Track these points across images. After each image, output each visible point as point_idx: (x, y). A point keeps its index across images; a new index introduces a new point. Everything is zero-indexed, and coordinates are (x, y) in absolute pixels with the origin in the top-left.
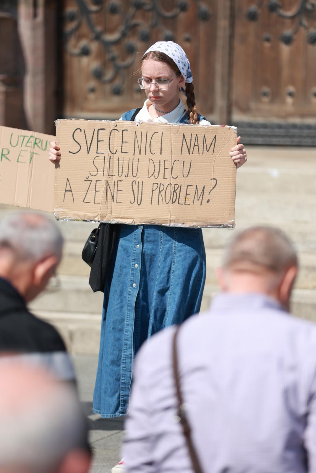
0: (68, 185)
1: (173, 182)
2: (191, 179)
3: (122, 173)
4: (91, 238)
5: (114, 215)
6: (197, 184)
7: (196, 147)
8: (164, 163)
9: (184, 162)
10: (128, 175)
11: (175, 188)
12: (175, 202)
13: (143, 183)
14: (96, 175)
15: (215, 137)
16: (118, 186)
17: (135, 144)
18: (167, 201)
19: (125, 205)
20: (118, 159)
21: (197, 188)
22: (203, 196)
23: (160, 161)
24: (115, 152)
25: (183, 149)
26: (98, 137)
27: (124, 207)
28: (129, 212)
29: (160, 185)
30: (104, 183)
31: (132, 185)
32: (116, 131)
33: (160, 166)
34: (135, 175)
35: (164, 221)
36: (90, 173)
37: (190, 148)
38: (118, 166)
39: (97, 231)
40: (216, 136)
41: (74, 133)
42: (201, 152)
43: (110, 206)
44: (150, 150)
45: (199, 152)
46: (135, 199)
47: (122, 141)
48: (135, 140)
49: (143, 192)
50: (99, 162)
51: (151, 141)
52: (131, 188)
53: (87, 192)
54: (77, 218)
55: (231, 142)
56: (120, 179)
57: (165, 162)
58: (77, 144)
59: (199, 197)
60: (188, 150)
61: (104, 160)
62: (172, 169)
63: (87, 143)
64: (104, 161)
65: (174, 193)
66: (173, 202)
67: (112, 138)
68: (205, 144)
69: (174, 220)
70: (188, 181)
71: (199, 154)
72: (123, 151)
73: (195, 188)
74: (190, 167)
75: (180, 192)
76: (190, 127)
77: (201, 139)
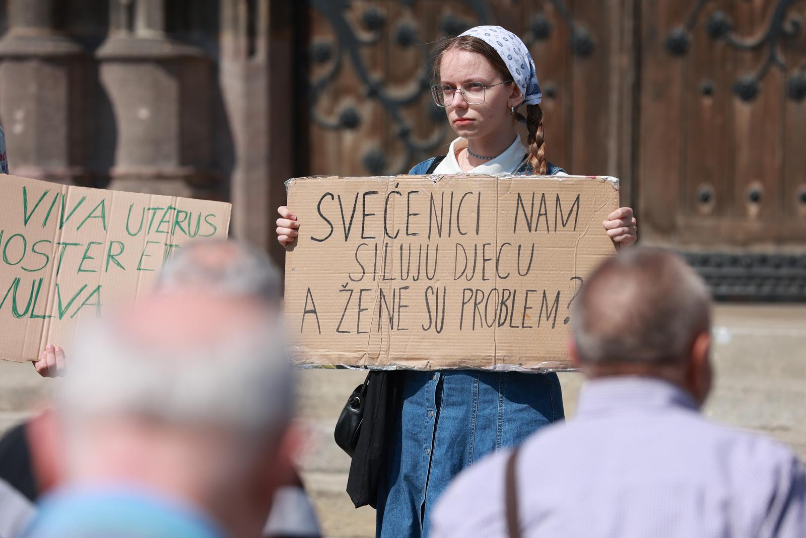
0: (309, 301)
1: (501, 285)
2: (534, 278)
3: (408, 273)
4: (352, 402)
5: (393, 353)
6: (546, 289)
7: (543, 218)
8: (484, 250)
9: (520, 246)
10: (418, 276)
11: (503, 296)
12: (503, 323)
13: (445, 289)
14: (361, 280)
15: (578, 198)
16: (400, 299)
17: (431, 217)
18: (490, 322)
19: (413, 334)
20: (401, 246)
21: (544, 296)
22: (556, 310)
23: (476, 246)
24: (395, 235)
25: (517, 222)
26: (364, 207)
27: (412, 337)
28: (421, 347)
29: (476, 293)
30: (375, 294)
31: (426, 296)
32: (398, 195)
33: (475, 256)
34: (430, 276)
35: (485, 361)
36: (350, 276)
37: (531, 220)
38: (401, 260)
39: (363, 388)
40: (579, 195)
41: (320, 202)
42: (552, 227)
43: (387, 337)
44: (458, 227)
45: (548, 227)
46: (431, 322)
47: (408, 213)
48: (431, 210)
49: (446, 308)
50: (366, 255)
51: (459, 210)
52: (425, 301)
53: (345, 311)
54: (326, 362)
55: (608, 208)
56: (404, 284)
57: (485, 248)
58: (326, 223)
59: (549, 312)
60: (528, 224)
61: (376, 250)
62: (498, 261)
63: (344, 221)
64: (376, 253)
65: (501, 306)
66: (501, 323)
67: (391, 207)
68: (559, 212)
69: (502, 358)
70: (529, 282)
71: (548, 230)
72: (409, 233)
73: (542, 295)
74: (532, 257)
75: (513, 303)
76: (530, 180)
77: (551, 204)
